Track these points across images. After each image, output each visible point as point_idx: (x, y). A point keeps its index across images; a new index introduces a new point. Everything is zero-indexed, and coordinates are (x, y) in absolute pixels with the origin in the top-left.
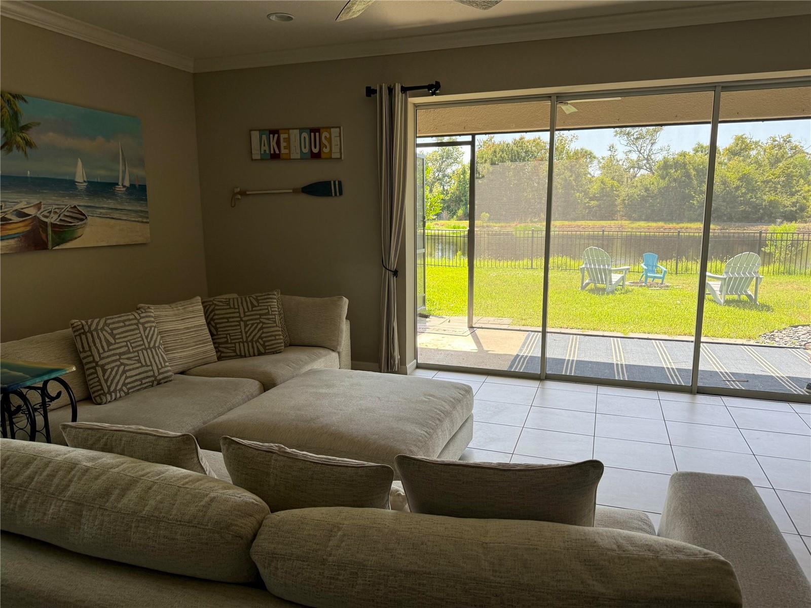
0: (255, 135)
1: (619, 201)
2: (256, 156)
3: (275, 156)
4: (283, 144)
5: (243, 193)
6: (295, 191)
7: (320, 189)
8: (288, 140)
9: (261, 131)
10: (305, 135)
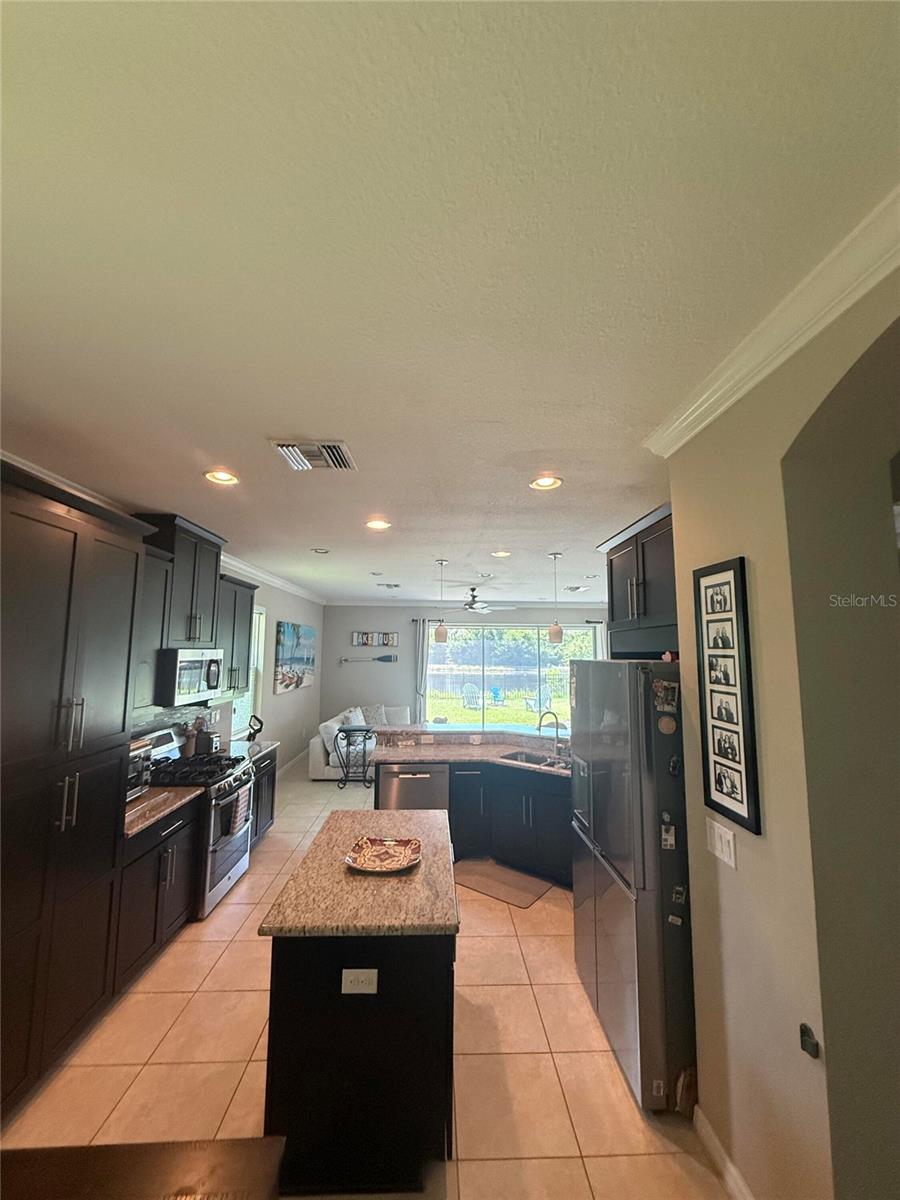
0: (355, 635)
1: (448, 651)
2: (355, 643)
3: (365, 644)
4: (370, 639)
5: (346, 660)
6: (374, 659)
7: (387, 659)
8: (372, 638)
9: (359, 633)
10: (381, 635)
